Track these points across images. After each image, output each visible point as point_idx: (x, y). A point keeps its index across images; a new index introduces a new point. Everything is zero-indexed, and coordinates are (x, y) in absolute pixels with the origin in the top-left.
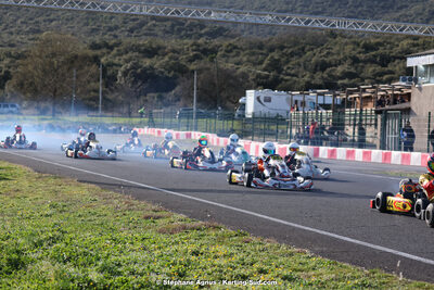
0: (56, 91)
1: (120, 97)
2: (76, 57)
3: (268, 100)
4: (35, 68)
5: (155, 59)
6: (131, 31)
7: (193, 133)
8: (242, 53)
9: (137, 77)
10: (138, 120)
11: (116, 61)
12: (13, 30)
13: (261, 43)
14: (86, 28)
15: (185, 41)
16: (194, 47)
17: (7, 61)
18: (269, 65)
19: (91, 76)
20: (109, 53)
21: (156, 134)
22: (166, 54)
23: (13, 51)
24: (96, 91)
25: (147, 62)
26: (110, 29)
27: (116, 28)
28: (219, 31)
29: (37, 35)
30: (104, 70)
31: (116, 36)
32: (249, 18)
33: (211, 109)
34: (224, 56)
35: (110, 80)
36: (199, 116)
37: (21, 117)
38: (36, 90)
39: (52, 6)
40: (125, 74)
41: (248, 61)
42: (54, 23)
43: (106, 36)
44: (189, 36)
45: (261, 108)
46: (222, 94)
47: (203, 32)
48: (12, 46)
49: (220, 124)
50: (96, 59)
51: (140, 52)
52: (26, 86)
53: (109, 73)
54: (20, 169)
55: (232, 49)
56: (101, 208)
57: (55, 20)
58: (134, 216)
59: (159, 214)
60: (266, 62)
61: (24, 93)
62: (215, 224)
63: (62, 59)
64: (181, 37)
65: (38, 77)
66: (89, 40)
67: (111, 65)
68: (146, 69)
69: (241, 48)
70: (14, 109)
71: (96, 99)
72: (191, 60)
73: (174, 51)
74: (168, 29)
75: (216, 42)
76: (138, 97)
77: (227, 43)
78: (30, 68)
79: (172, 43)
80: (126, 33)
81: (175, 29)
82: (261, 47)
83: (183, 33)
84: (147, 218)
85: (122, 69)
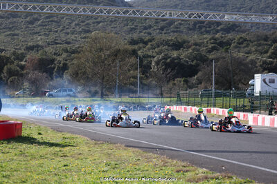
0: (103, 78)
1: (154, 82)
2: (119, 51)
3: (272, 81)
4: (87, 60)
5: (181, 51)
6: (162, 29)
7: (212, 109)
8: (251, 44)
9: (167, 65)
10: (169, 99)
11: (150, 53)
12: (69, 31)
13: (266, 36)
14: (126, 28)
15: (205, 36)
16: (212, 41)
17: (64, 55)
18: (273, 53)
19: (132, 66)
20: (145, 47)
21: (183, 111)
22: (190, 47)
23: (69, 47)
24: (135, 77)
25: (175, 54)
26: (145, 28)
27: (150, 27)
28: (232, 27)
29: (88, 35)
30: (141, 61)
31: (150, 34)
32: (254, 18)
33: (226, 89)
34: (236, 47)
35: (145, 69)
36: (217, 95)
37: (76, 99)
38: (88, 78)
39: (103, 14)
40: (157, 63)
41: (256, 51)
42: (101, 24)
43: (142, 34)
44: (208, 32)
45: (267, 88)
46: (235, 77)
47: (219, 28)
48: (69, 43)
49: (234, 102)
50: (134, 53)
51: (169, 46)
52: (80, 75)
53: (145, 62)
54: (80, 138)
55: (242, 41)
56: (144, 165)
57: (101, 22)
58: (168, 170)
59: (187, 168)
60: (271, 51)
61: (78, 81)
62: (229, 175)
63: (108, 53)
64: (201, 33)
65: (89, 67)
66: (128, 37)
67: (147, 56)
68: (174, 59)
69: (250, 41)
70: (71, 93)
71: (134, 84)
72: (210, 52)
73: (196, 44)
74: (191, 27)
75: (230, 36)
76: (168, 82)
77: (238, 37)
78: (83, 60)
79: (194, 37)
80: (158, 31)
81: (197, 26)
82: (266, 39)
83: (203, 29)
84: (178, 171)
85: (155, 59)
